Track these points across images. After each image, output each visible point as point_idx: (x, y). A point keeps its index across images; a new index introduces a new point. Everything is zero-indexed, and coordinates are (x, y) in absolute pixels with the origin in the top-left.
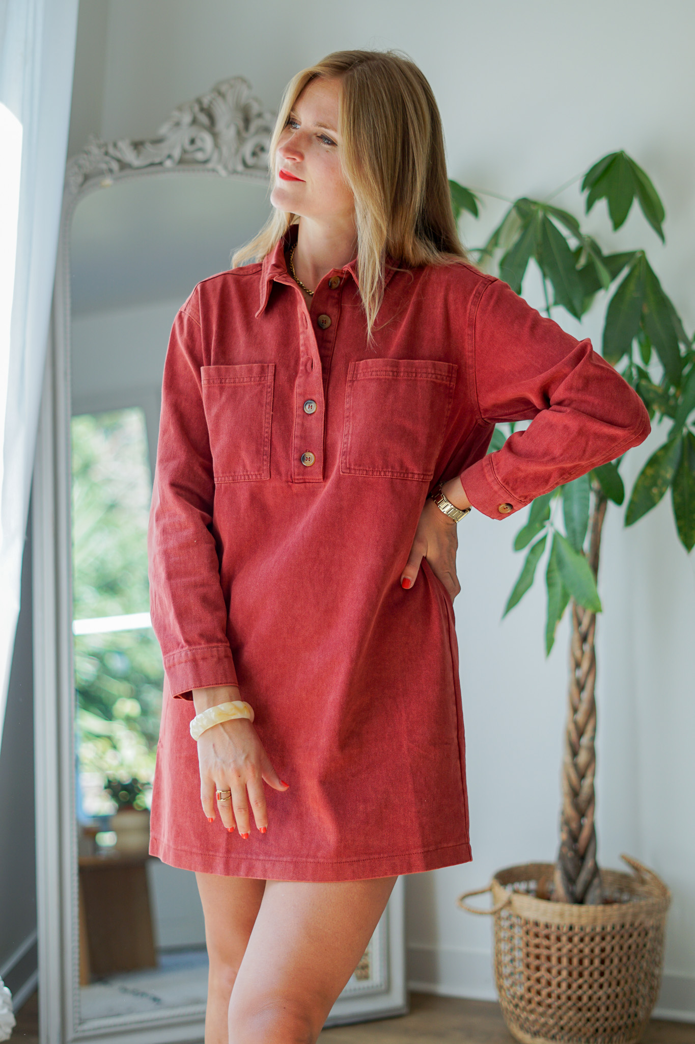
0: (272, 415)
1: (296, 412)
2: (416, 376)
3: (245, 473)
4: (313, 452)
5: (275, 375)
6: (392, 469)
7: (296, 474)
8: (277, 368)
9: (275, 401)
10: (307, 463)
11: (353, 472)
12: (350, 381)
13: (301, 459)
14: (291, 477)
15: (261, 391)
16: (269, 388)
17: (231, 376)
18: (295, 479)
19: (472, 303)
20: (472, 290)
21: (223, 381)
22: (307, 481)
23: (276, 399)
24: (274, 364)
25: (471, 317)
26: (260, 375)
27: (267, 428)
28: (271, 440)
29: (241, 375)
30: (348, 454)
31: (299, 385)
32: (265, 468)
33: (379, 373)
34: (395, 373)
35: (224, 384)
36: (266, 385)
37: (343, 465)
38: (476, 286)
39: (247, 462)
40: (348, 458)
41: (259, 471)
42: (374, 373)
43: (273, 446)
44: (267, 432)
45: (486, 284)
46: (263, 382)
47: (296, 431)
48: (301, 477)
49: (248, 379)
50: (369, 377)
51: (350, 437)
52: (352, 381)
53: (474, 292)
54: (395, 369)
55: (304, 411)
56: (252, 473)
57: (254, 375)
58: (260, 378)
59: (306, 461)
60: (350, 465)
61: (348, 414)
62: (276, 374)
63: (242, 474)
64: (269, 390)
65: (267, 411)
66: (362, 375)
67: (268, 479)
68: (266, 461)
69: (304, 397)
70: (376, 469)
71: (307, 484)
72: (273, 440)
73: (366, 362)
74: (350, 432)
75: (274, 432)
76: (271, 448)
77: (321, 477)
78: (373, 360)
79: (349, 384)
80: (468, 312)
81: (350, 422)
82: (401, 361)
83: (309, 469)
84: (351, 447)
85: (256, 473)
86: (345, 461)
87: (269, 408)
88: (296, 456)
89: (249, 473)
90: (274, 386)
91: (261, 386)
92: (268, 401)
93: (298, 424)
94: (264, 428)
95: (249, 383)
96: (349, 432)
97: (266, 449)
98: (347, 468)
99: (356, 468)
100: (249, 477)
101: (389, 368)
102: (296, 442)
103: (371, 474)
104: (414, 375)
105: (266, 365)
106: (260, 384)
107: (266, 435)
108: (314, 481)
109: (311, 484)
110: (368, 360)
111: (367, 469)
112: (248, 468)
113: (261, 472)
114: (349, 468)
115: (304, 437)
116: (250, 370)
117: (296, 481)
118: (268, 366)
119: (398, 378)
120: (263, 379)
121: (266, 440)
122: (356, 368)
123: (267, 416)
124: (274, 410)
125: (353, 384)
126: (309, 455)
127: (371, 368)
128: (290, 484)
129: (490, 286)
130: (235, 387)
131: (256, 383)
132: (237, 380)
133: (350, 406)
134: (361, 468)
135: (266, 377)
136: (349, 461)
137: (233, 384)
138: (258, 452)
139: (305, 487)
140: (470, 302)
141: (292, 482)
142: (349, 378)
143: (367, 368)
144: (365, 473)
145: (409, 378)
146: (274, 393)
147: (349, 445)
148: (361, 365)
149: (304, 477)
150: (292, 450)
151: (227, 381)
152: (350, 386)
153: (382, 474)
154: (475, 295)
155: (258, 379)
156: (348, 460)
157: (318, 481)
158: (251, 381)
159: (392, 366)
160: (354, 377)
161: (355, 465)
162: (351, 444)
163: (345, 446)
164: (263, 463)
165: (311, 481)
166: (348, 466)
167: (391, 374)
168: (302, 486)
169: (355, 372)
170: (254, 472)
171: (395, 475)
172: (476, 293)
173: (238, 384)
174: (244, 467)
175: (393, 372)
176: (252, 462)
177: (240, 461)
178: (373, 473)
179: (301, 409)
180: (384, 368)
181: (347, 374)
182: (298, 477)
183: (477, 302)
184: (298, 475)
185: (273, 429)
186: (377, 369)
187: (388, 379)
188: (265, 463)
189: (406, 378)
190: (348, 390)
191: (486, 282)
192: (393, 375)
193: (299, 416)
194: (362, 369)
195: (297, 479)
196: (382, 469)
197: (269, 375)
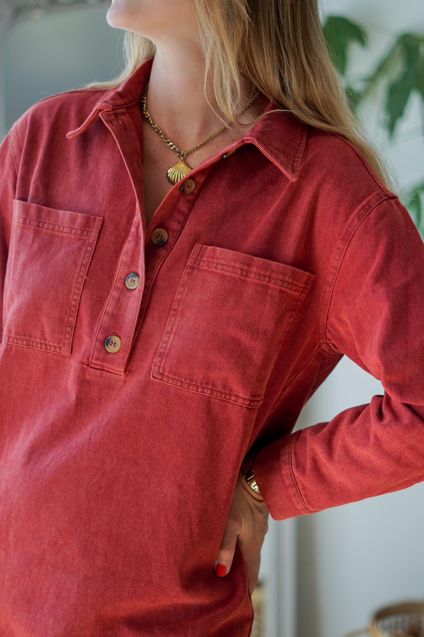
0: (85, 280)
1: (116, 283)
2: (269, 281)
3: (42, 341)
4: (121, 337)
5: (100, 232)
6: (212, 386)
7: (94, 357)
8: (105, 224)
9: (93, 263)
10: (111, 349)
11: (165, 379)
12: (191, 267)
13: (105, 342)
14: (88, 359)
15: (80, 249)
16: (90, 246)
17: (52, 221)
18: (91, 362)
19: (357, 214)
20: (364, 198)
21: (41, 225)
22: (106, 369)
23: (94, 261)
24: (102, 218)
25: (349, 230)
26: (82, 229)
27: (76, 294)
28: (78, 310)
29: (63, 223)
30: (165, 356)
31: (127, 252)
32: (66, 341)
33: (225, 268)
34: (244, 273)
35: (40, 229)
36: (87, 241)
37: (156, 368)
38: (369, 195)
39: (47, 330)
40: (163, 361)
41: (59, 343)
42: (219, 267)
43: (79, 318)
44: (75, 300)
45: (381, 198)
46: (84, 238)
47: (109, 306)
48: (99, 363)
49: (69, 230)
50: (213, 270)
51: (172, 336)
52: (193, 268)
53: (364, 203)
54: (245, 268)
55: (125, 284)
56: (51, 344)
57: (77, 226)
58: (83, 231)
59: (110, 346)
60: (164, 370)
61: (176, 307)
62: (102, 231)
63: (38, 341)
64: (89, 249)
65: (81, 274)
66: (206, 263)
67: (68, 355)
68: (69, 334)
69: (129, 267)
70: (194, 383)
71: (105, 372)
72: (81, 310)
73: (214, 249)
74: (174, 331)
75: (83, 301)
76: (76, 320)
77: (123, 370)
78: (222, 249)
79: (188, 271)
80: (349, 222)
81: (176, 317)
82: (256, 258)
83: (111, 356)
84: (170, 349)
85: (56, 345)
86: (159, 364)
87: (84, 270)
88: (100, 337)
89: (47, 342)
90: (96, 246)
91: (81, 242)
92: (85, 262)
93: (114, 297)
94: (72, 294)
95: (69, 235)
96: (172, 329)
97: (71, 319)
98: (159, 373)
99: (170, 376)
100: (46, 347)
101: (238, 265)
102: (104, 319)
103: (186, 387)
104: (267, 280)
105: (93, 217)
106: (80, 239)
107: (73, 303)
108: (113, 372)
109: (109, 373)
110: (218, 248)
111: (183, 380)
112: (47, 335)
113: (61, 345)
114: (162, 374)
115: (116, 317)
116: (73, 220)
117: (93, 366)
118: (95, 219)
119: (247, 278)
120: (85, 233)
121: (73, 309)
122: (201, 254)
123: (79, 280)
124: (89, 274)
125: (192, 272)
126: (116, 339)
127: (218, 259)
128: (85, 366)
129: (385, 202)
130: (52, 235)
131: (77, 236)
132: (57, 227)
133: (182, 298)
134: (176, 378)
135: (90, 233)
136: (164, 365)
137: (50, 231)
138: (61, 321)
139: (101, 376)
140: (356, 211)
141: (88, 365)
142: (189, 263)
143: (213, 258)
144: (179, 384)
145: (260, 282)
146: (93, 255)
147: (169, 345)
148: (208, 251)
149: (102, 364)
150: (98, 328)
151: (45, 226)
152: (188, 273)
153: (200, 390)
154: (364, 206)
155: (79, 232)
156: (162, 364)
157: (117, 373)
158: (71, 233)
159: (243, 263)
160: (197, 263)
161: (170, 372)
162: (171, 345)
163: (164, 345)
164: (65, 336)
165: (110, 370)
166: (161, 371)
167: (239, 272)
168: (98, 373)
169: (199, 258)
170: (53, 342)
171: (215, 394)
172: (366, 204)
173: (56, 233)
174: (43, 333)
175: (242, 270)
176: (53, 331)
177: (39, 325)
178: (188, 386)
179: (122, 281)
180: (232, 264)
181: (189, 256)
182: (95, 362)
183: (364, 216)
184: (97, 359)
185: (83, 297)
186: (224, 262)
187: (234, 278)
188: (67, 336)
189: (255, 280)
190: (185, 277)
191: (382, 195)
192: (242, 275)
193: (118, 288)
194: (208, 257)
195: (94, 364)
196: (201, 384)
197: (94, 230)
